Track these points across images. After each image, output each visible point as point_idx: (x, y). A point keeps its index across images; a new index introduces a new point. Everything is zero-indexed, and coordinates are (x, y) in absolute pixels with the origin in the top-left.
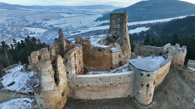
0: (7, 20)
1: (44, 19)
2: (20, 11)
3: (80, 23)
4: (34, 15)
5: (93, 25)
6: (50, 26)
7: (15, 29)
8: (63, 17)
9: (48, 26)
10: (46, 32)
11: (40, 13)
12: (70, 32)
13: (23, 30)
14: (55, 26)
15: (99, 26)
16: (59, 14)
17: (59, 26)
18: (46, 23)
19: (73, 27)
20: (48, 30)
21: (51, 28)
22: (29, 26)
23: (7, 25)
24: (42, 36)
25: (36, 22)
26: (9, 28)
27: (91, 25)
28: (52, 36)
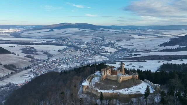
0: (92, 39)
1: (117, 40)
2: (102, 32)
3: (145, 46)
4: (111, 35)
5: (156, 49)
6: (120, 47)
7: (96, 47)
8: (133, 38)
9: (118, 46)
10: (116, 52)
11: (116, 34)
12: (133, 54)
13: (101, 48)
14: (124, 47)
15: (161, 51)
16: (131, 36)
17: (127, 48)
18: (117, 44)
19: (137, 50)
20: (117, 50)
21: (120, 48)
22: (105, 45)
23: (92, 43)
24: (112, 55)
25: (111, 42)
26: (93, 46)
27: (154, 50)
28: (119, 56)
